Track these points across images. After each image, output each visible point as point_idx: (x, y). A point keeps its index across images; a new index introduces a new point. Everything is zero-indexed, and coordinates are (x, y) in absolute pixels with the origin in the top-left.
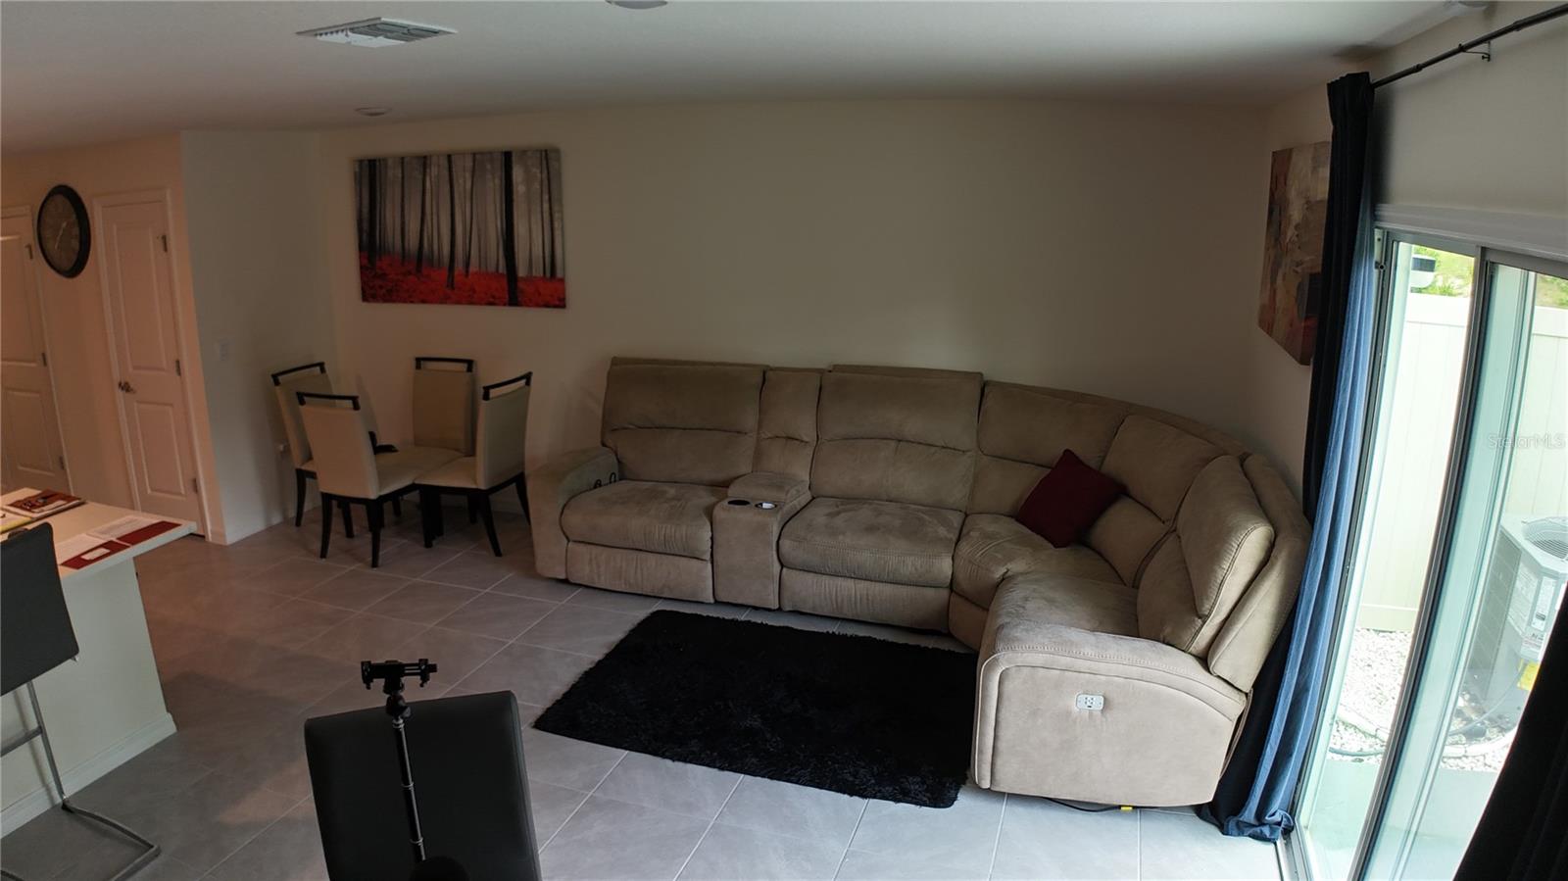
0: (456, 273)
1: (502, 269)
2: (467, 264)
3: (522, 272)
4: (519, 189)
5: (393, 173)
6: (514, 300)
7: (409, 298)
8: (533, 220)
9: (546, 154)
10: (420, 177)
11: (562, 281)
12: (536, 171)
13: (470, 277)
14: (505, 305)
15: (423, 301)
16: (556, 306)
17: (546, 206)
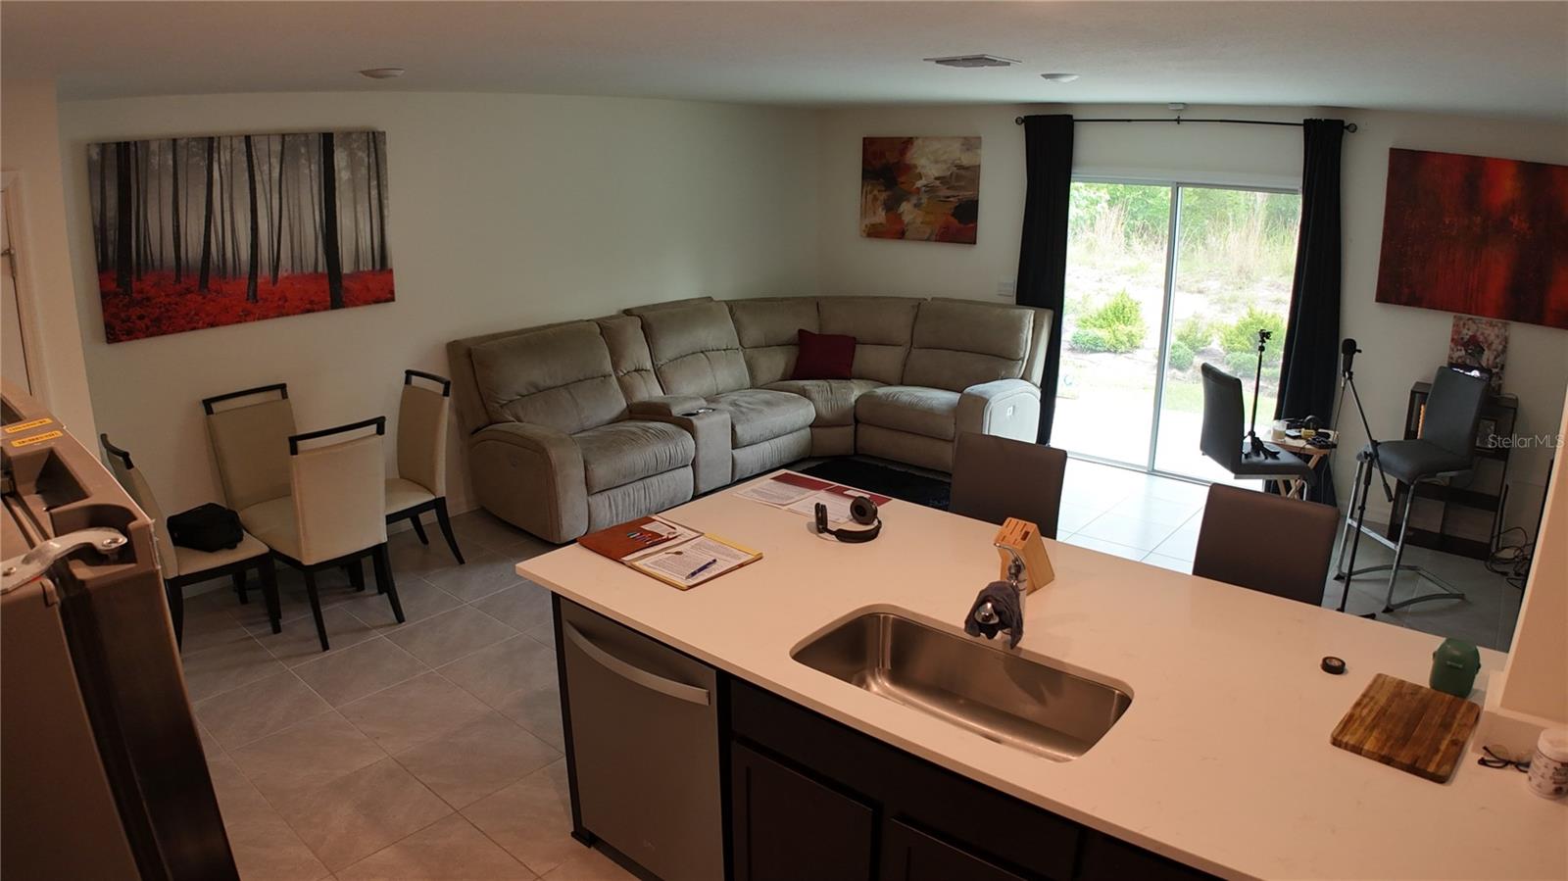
0: (259, 281)
1: (322, 268)
2: (276, 266)
3: (347, 268)
4: (343, 175)
5: (160, 161)
6: (337, 302)
7: (189, 325)
8: (359, 208)
9: (374, 136)
10: (204, 164)
11: (391, 271)
12: (362, 155)
13: (278, 284)
14: (326, 309)
15: (212, 325)
16: (378, 301)
17: (374, 193)
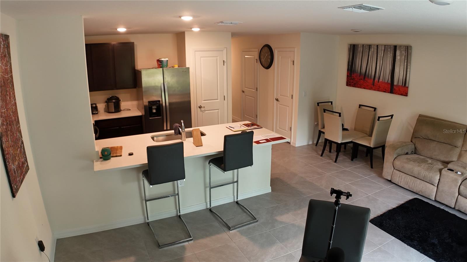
0: (375, 81)
1: (389, 81)
2: (379, 79)
3: (395, 83)
4: (398, 58)
5: (360, 49)
6: (391, 92)
7: (360, 87)
8: (401, 68)
9: (407, 48)
10: (368, 51)
11: (408, 87)
12: (404, 52)
13: (379, 83)
14: (389, 93)
15: (364, 88)
16: (404, 95)
17: (406, 64)
